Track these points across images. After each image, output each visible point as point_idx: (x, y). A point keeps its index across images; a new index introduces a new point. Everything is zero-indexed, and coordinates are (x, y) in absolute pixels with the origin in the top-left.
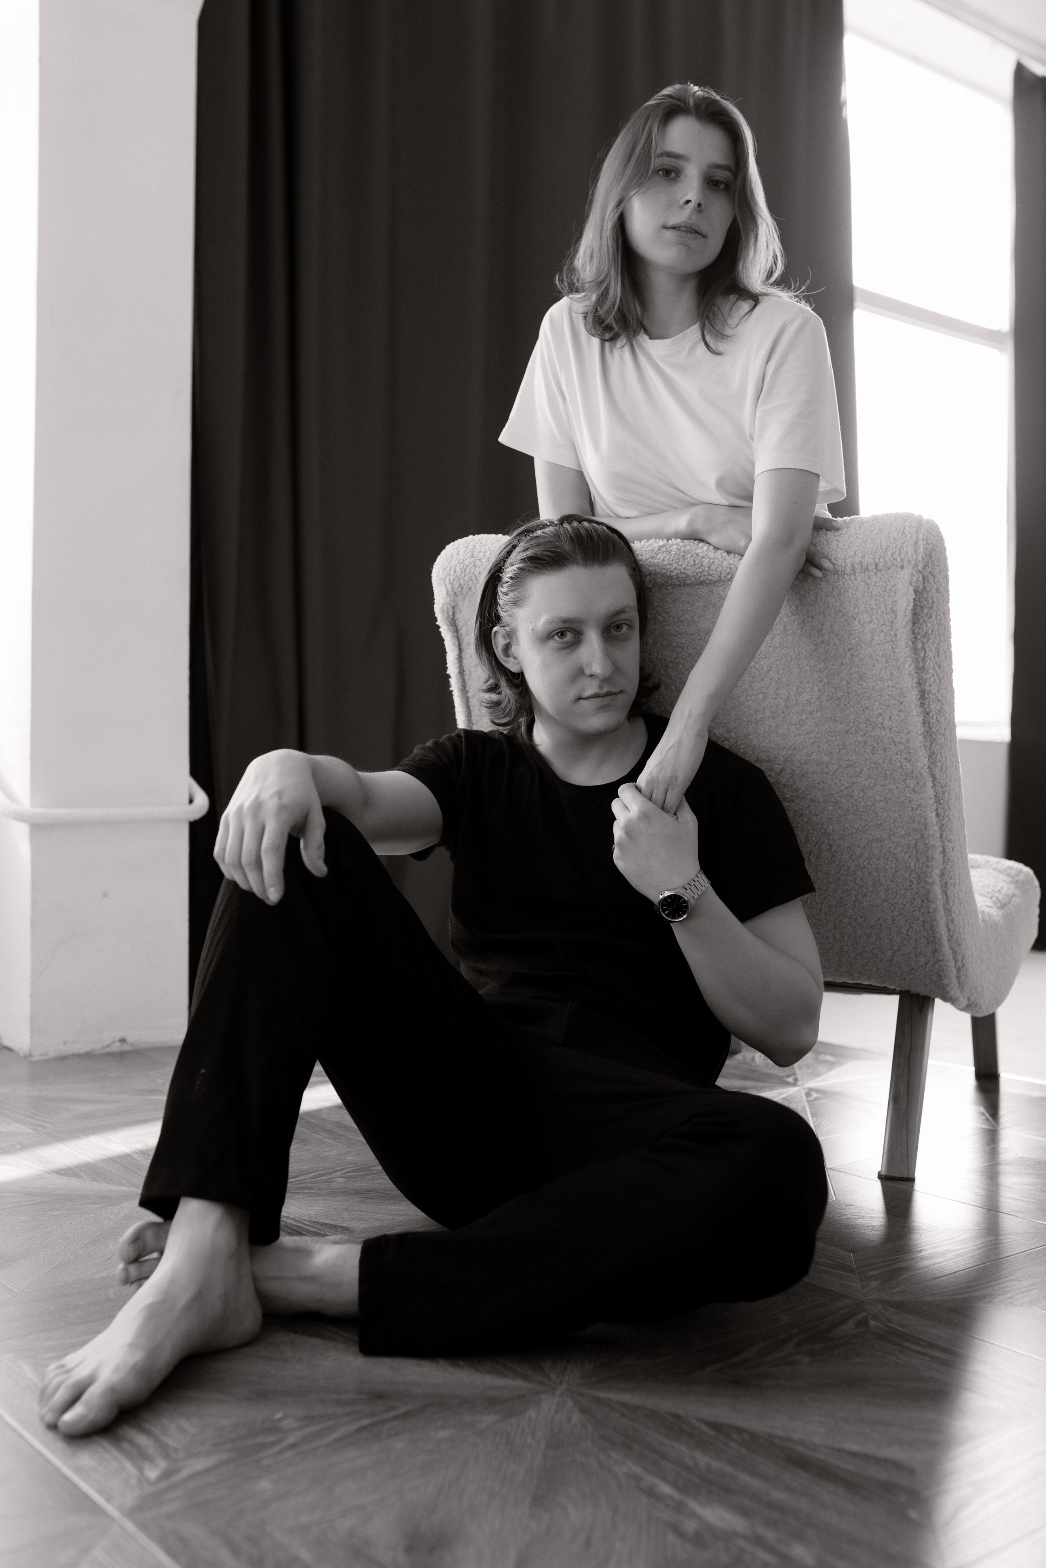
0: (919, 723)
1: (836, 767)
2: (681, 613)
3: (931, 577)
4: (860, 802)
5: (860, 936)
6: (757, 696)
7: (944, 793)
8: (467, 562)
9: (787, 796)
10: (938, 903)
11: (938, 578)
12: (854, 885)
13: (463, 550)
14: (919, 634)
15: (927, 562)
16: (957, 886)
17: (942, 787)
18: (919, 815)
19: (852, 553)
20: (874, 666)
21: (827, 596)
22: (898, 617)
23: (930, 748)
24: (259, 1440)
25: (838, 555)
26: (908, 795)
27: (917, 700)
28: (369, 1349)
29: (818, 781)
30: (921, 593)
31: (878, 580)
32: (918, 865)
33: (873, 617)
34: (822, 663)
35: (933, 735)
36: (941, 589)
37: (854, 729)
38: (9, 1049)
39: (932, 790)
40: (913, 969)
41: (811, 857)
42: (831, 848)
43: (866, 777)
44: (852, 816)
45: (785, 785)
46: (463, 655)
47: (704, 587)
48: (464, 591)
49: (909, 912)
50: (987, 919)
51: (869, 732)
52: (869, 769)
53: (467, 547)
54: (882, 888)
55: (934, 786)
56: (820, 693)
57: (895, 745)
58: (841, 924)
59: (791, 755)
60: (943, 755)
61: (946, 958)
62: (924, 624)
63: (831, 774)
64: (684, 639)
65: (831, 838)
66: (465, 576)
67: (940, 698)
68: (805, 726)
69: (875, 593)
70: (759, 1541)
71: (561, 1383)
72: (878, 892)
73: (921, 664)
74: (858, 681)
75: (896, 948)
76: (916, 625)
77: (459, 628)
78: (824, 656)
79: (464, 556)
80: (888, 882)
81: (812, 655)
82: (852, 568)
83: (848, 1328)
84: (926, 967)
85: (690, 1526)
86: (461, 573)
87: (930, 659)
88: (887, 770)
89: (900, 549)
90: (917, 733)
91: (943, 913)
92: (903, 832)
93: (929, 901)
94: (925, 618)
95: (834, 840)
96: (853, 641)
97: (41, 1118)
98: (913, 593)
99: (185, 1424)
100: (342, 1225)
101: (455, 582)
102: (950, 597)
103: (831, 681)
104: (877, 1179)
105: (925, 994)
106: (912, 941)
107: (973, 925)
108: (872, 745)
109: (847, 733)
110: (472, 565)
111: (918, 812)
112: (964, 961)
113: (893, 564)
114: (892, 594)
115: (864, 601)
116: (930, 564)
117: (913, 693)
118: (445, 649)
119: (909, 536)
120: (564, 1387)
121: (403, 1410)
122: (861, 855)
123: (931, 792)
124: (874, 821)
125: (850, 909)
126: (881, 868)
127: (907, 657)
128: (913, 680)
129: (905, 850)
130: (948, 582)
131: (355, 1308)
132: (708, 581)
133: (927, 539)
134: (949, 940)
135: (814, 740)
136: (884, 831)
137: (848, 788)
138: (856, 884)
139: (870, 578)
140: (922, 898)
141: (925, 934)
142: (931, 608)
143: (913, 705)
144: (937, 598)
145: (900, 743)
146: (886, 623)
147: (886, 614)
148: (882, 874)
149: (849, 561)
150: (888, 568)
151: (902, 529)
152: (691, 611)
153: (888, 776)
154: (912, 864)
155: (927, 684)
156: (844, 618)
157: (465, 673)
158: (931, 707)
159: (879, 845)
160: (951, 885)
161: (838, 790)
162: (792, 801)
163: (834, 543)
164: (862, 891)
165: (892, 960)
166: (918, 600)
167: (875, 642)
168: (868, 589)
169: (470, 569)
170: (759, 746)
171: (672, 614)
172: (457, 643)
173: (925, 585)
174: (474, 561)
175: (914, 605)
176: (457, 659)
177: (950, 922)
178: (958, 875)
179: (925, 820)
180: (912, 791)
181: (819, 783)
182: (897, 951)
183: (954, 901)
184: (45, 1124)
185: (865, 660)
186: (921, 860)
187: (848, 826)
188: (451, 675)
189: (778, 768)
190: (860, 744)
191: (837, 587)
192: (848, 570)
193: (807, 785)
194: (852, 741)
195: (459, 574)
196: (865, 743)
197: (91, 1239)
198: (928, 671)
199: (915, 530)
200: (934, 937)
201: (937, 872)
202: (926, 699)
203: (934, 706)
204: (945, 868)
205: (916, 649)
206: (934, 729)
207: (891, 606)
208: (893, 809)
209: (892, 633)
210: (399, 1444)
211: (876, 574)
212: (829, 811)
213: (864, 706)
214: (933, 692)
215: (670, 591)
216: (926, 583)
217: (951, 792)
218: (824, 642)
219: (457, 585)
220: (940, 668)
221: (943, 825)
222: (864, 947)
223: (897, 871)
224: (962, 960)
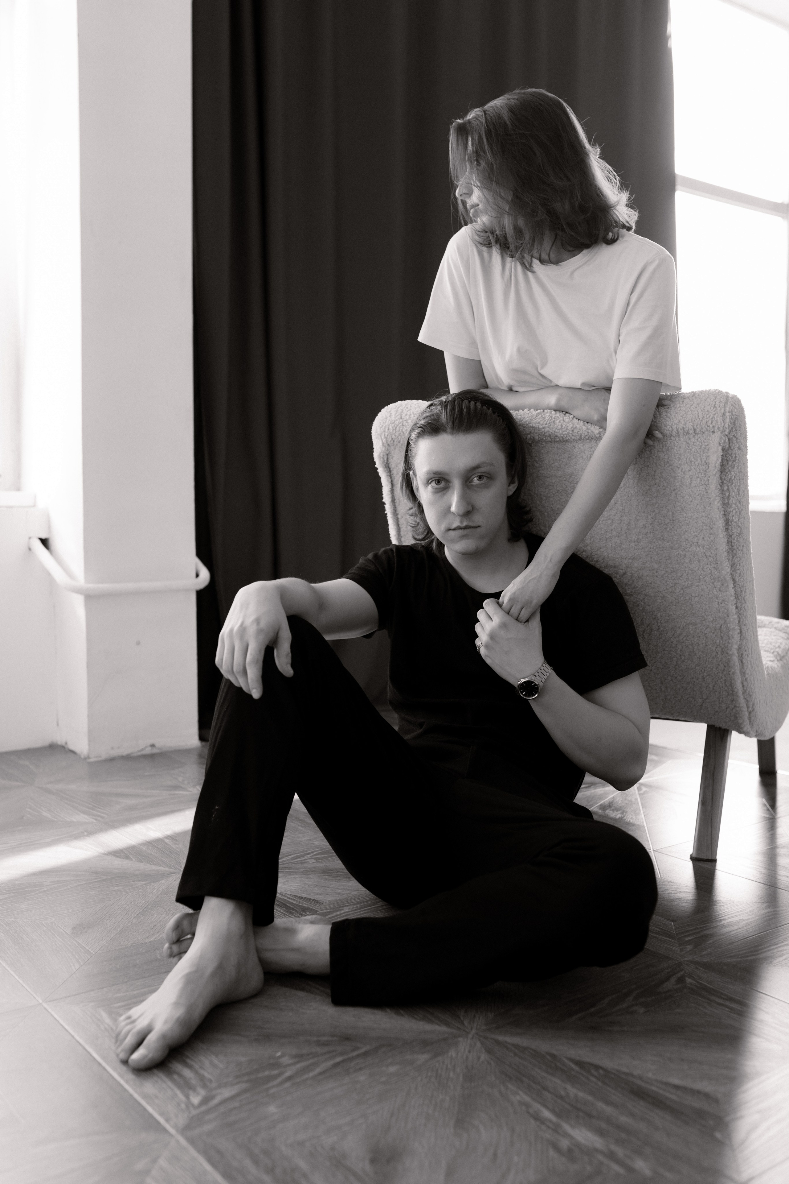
0: (724, 543)
1: (663, 572)
2: (552, 462)
3: (734, 439)
4: (681, 597)
5: (679, 689)
6: (607, 521)
7: (741, 591)
8: (397, 422)
9: (628, 592)
10: (736, 668)
11: (739, 439)
12: (675, 654)
13: (394, 414)
14: (725, 479)
15: (732, 428)
16: (750, 656)
17: (740, 588)
18: (723, 607)
19: (677, 422)
20: (692, 502)
21: (658, 451)
22: (710, 468)
23: (732, 560)
24: (267, 1073)
25: (667, 422)
26: (716, 593)
27: (723, 527)
28: (339, 1000)
29: (651, 582)
30: (727, 450)
31: (696, 441)
32: (721, 641)
33: (692, 467)
34: (655, 499)
35: (734, 552)
36: (742, 447)
37: (677, 546)
38: (73, 752)
39: (733, 590)
40: (717, 712)
41: (644, 634)
42: (659, 628)
43: (685, 580)
44: (674, 607)
45: (626, 584)
46: (394, 488)
47: (569, 444)
48: (395, 443)
49: (715, 674)
50: (770, 672)
51: (688, 549)
52: (688, 574)
53: (397, 411)
54: (695, 656)
55: (735, 587)
56: (652, 520)
57: (707, 557)
58: (666, 681)
59: (631, 563)
60: (741, 565)
61: (741, 705)
62: (729, 473)
63: (660, 577)
64: (554, 480)
65: (659, 621)
66: (396, 433)
67: (740, 525)
68: (641, 543)
69: (693, 450)
70: (612, 1156)
71: (471, 1029)
72: (692, 659)
73: (726, 501)
74: (681, 512)
75: (705, 697)
76: (723, 473)
77: (392, 469)
78: (655, 494)
79: (395, 418)
80: (700, 653)
81: (647, 493)
82: (677, 432)
83: (671, 984)
84: (726, 711)
85: (565, 1143)
86: (393, 430)
87: (733, 497)
88: (700, 575)
89: (712, 419)
90: (722, 550)
91: (740, 675)
92: (711, 619)
93: (730, 667)
94: (730, 468)
95: (661, 623)
96: (677, 484)
97: (100, 810)
98: (721, 451)
99: (216, 1061)
100: (314, 898)
101: (388, 437)
102: (748, 451)
103: (661, 511)
104: (690, 860)
105: (725, 728)
106: (717, 693)
107: (761, 680)
108: (690, 557)
109: (672, 549)
110: (401, 424)
111: (722, 605)
112: (754, 707)
113: (707, 430)
114: (706, 451)
115: (685, 455)
116: (734, 430)
117: (720, 522)
118: (382, 484)
119: (719, 409)
120: (474, 1031)
121: (363, 1050)
122: (681, 634)
123: (732, 592)
124: (691, 610)
125: (673, 670)
126: (695, 643)
127: (717, 496)
128: (720, 512)
129: (713, 632)
130: (747, 440)
131: (328, 970)
132: (572, 440)
133: (732, 411)
134: (743, 693)
135: (647, 553)
136: (698, 618)
137: (672, 587)
138: (677, 654)
139: (690, 439)
140: (725, 664)
141: (726, 688)
142: (734, 461)
143: (720, 531)
144: (738, 454)
145: (710, 556)
146: (702, 471)
147: (702, 465)
148: (696, 647)
149: (675, 427)
150: (703, 433)
151: (714, 404)
152: (559, 460)
153: (701, 579)
154: (718, 641)
155: (730, 515)
156: (671, 467)
157: (395, 501)
158: (733, 531)
159: (694, 627)
160: (746, 655)
161: (665, 588)
162: (632, 595)
163: (664, 414)
164: (681, 658)
165: (702, 705)
166: (725, 456)
167: (693, 485)
168: (689, 447)
169: (400, 428)
170: (608, 556)
171: (546, 462)
172: (390, 480)
173: (730, 445)
174: (402, 421)
175: (722, 459)
176: (390, 491)
177: (744, 680)
178: (750, 648)
179: (728, 610)
180: (718, 590)
181: (651, 583)
182: (705, 699)
183: (747, 666)
184: (102, 815)
185: (686, 497)
186: (724, 638)
187: (672, 613)
188: (386, 503)
189: (622, 572)
190: (681, 557)
191: (666, 446)
192: (674, 433)
193: (642, 585)
194: (675, 554)
195: (391, 431)
196: (685, 556)
197: (141, 910)
198: (731, 506)
199: (723, 404)
200: (733, 691)
201: (736, 647)
202: (729, 525)
203: (735, 530)
204: (741, 644)
205: (723, 490)
206: (735, 547)
207: (705, 460)
208: (704, 602)
209: (706, 479)
210: (362, 1077)
211: (694, 436)
212: (658, 603)
213: (684, 530)
214: (735, 521)
215: (545, 445)
216: (731, 443)
217: (747, 591)
218: (655, 484)
219: (390, 439)
220: (740, 503)
221: (740, 614)
222: (682, 696)
223: (706, 646)
224: (753, 706)
